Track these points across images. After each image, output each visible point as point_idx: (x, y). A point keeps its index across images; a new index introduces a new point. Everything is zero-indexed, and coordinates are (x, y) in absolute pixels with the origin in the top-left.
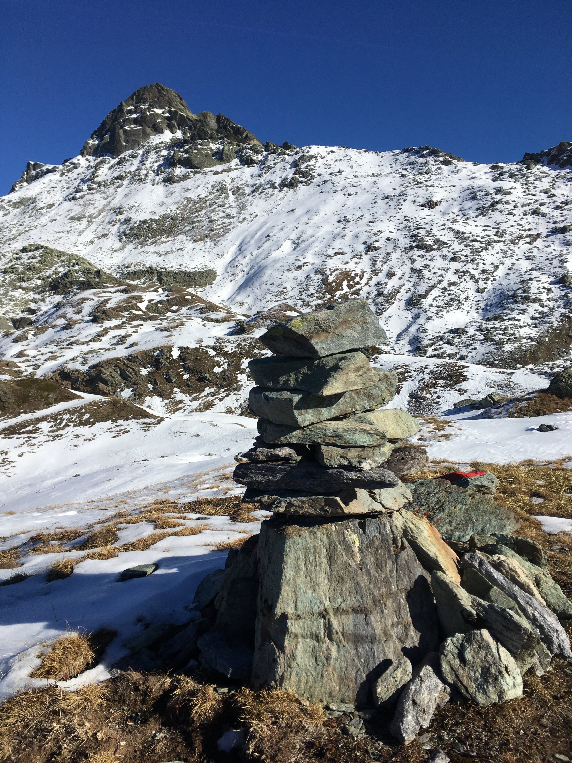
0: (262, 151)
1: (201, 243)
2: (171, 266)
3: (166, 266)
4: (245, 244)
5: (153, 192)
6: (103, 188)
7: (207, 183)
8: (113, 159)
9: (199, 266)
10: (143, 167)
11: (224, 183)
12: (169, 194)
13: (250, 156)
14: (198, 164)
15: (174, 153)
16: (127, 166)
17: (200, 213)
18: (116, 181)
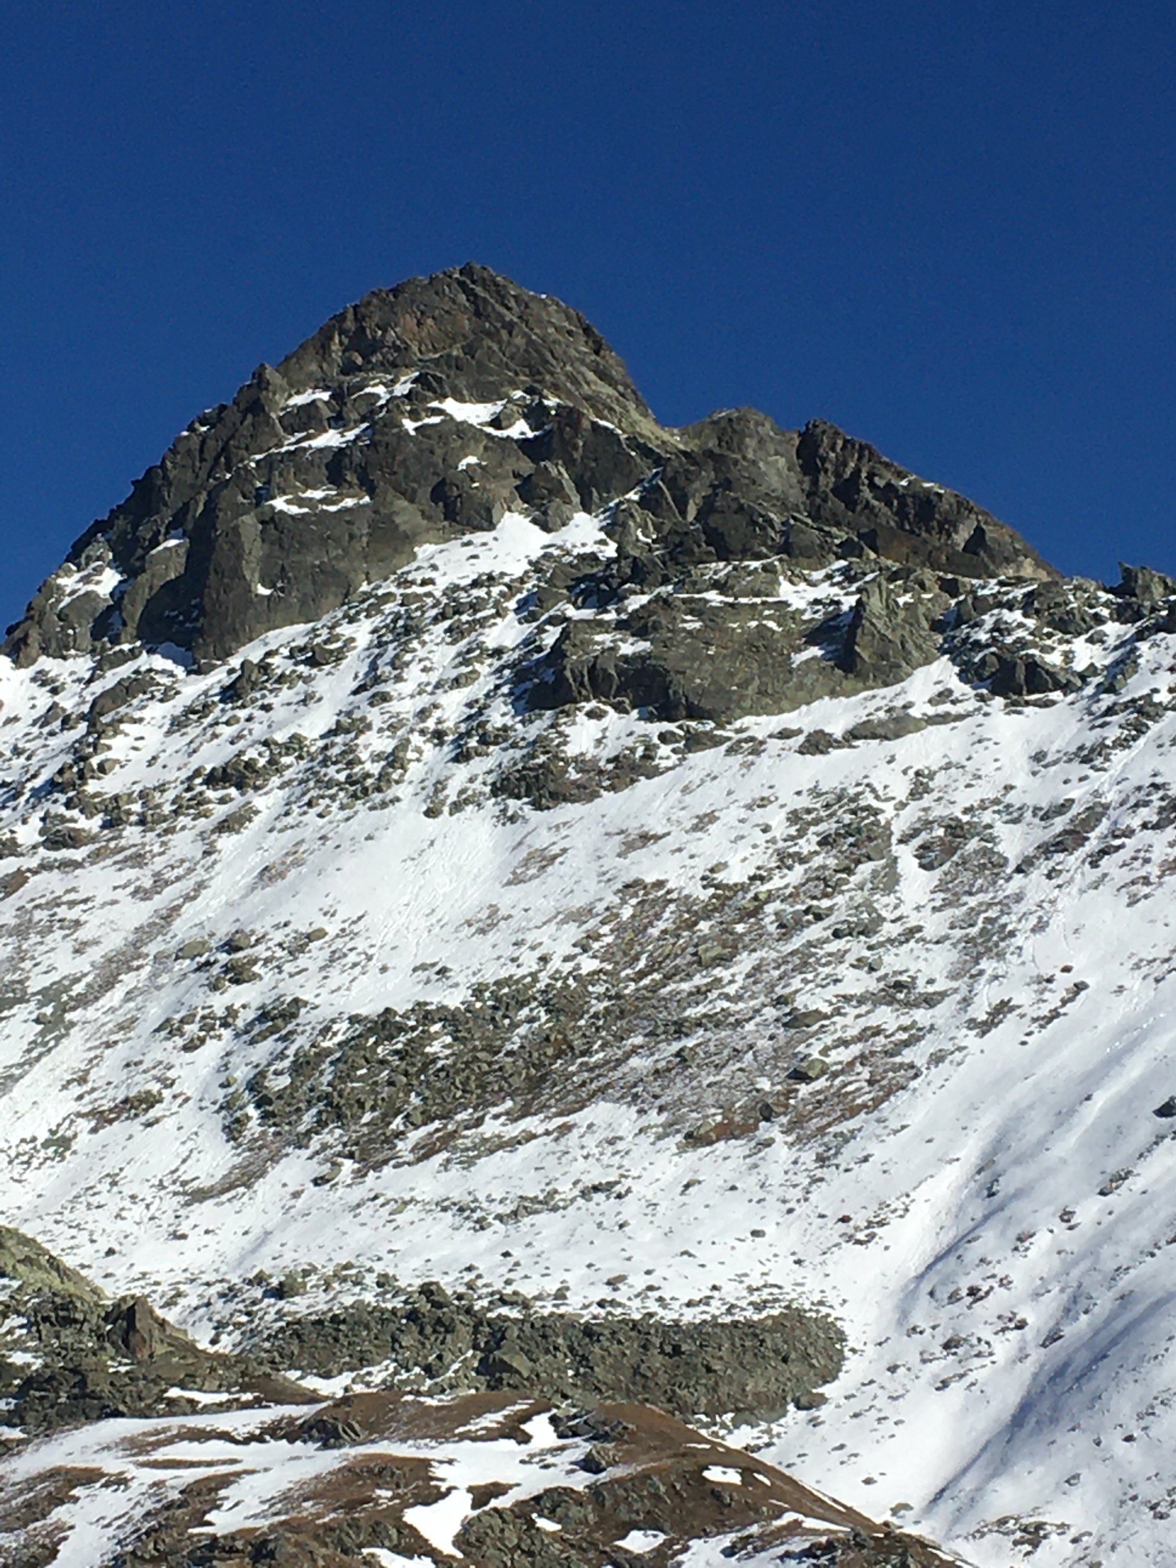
0: (1098, 619)
1: (735, 1148)
2: (552, 1287)
3: (528, 1290)
4: (1018, 1161)
5: (431, 856)
6: (131, 834)
7: (763, 802)
8: (196, 670)
9: (732, 1292)
10: (375, 716)
11: (868, 799)
12: (526, 863)
13: (1022, 644)
14: (703, 692)
15: (565, 635)
16: (279, 713)
17: (718, 972)
18: (211, 794)
